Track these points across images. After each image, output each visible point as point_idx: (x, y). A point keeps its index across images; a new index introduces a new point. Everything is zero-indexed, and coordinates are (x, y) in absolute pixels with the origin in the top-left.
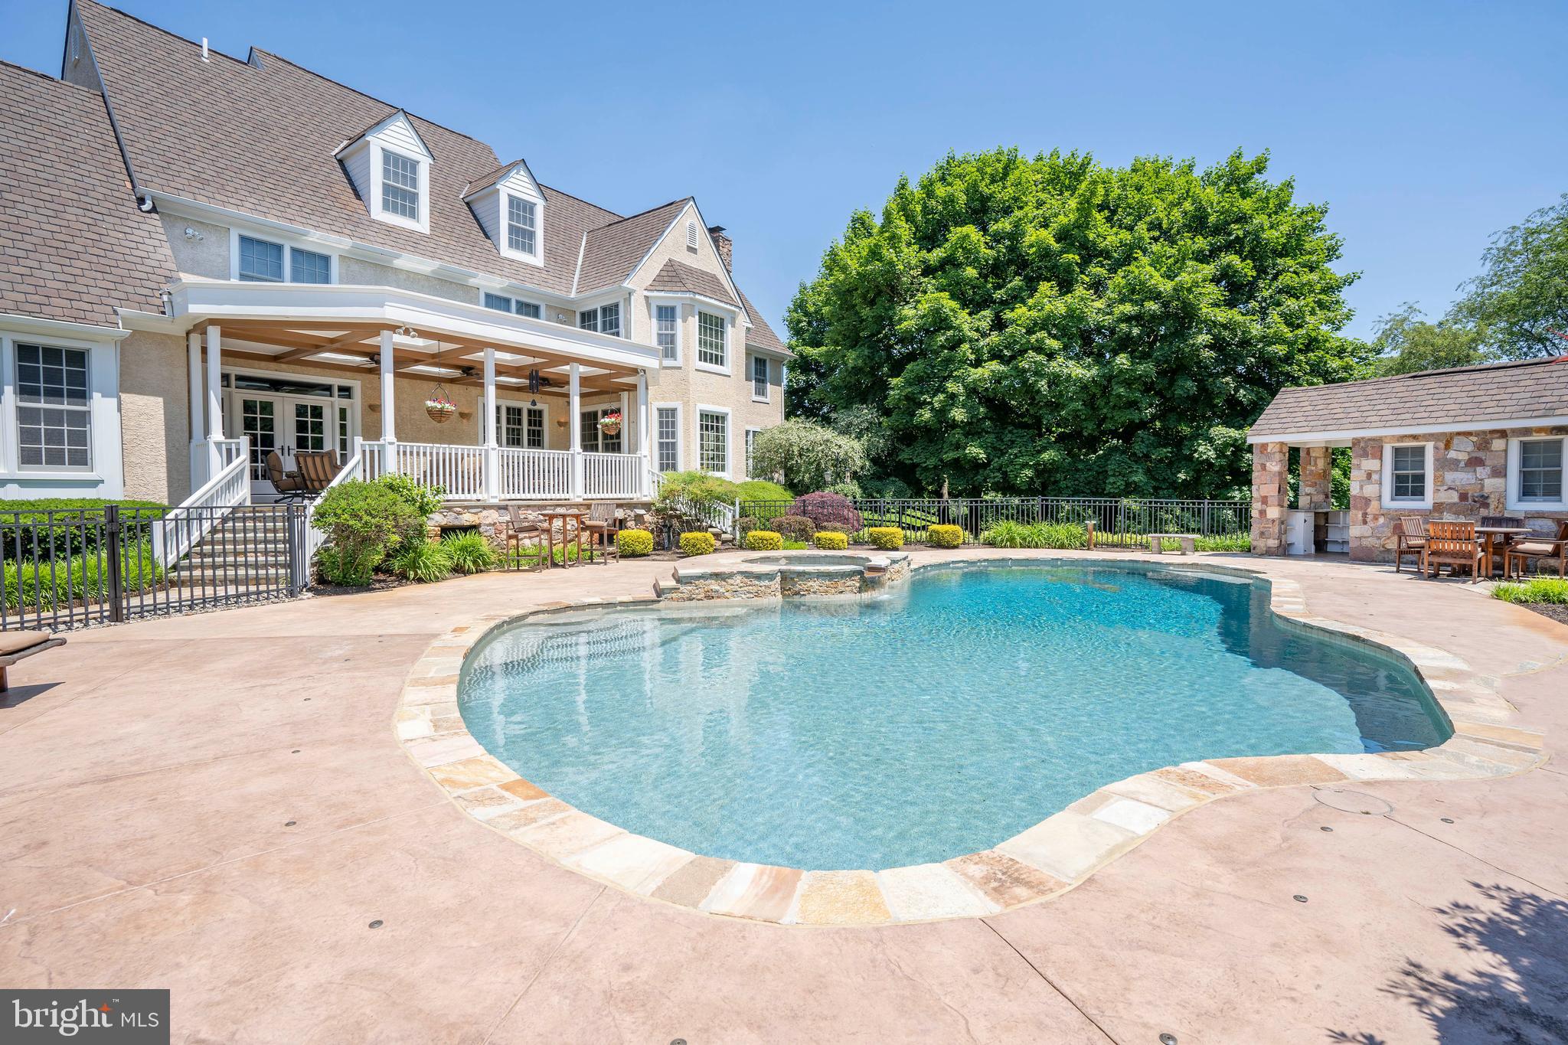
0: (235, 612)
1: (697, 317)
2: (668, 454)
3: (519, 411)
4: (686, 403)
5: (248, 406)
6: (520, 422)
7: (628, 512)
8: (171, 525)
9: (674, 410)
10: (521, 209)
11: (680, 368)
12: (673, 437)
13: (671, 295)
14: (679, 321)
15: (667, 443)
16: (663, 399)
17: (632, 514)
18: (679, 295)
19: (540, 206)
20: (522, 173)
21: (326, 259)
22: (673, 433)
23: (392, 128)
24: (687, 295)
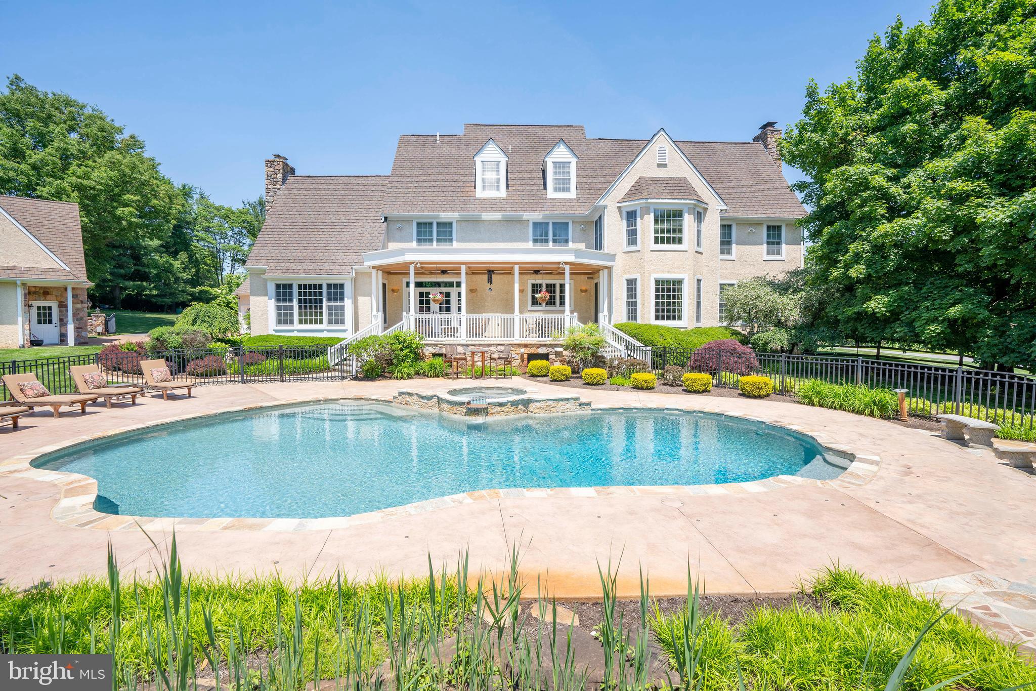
0: (317, 383)
1: (652, 215)
2: (632, 309)
3: (554, 285)
4: (643, 275)
5: (421, 294)
6: (554, 292)
7: (550, 349)
8: (333, 351)
9: (636, 280)
10: (561, 166)
11: (639, 251)
12: (635, 298)
13: (632, 203)
14: (638, 219)
15: (632, 302)
16: (629, 273)
17: (554, 351)
18: (637, 202)
19: (574, 161)
20: (562, 146)
21: (450, 224)
22: (635, 295)
23: (488, 149)
24: (642, 201)
